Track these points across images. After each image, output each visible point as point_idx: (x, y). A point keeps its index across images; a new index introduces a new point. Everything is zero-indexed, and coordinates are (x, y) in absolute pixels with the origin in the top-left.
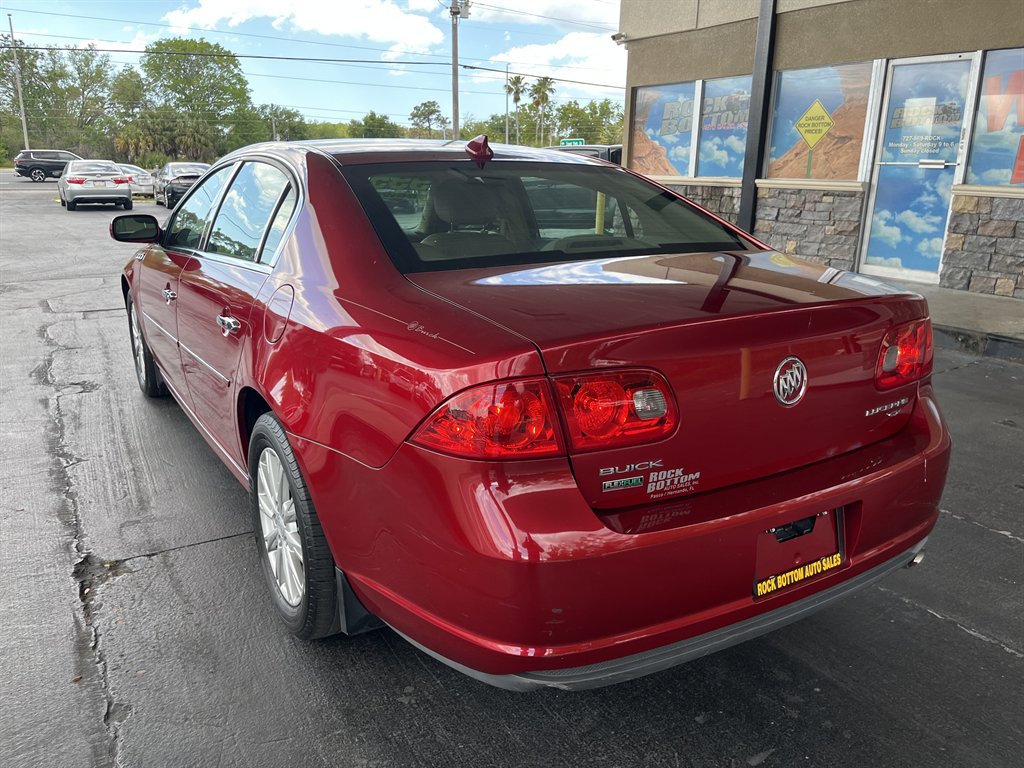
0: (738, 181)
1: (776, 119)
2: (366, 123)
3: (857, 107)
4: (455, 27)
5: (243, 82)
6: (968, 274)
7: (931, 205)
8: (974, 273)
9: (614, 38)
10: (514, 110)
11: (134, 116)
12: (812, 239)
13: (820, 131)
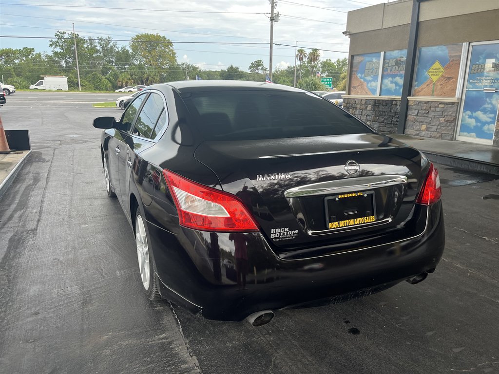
0: (399, 97)
1: (418, 69)
2: (228, 71)
3: (456, 64)
4: (272, 26)
5: (174, 54)
7: (489, 109)
9: (344, 33)
10: (299, 64)
11: (125, 69)
12: (433, 124)
13: (438, 75)
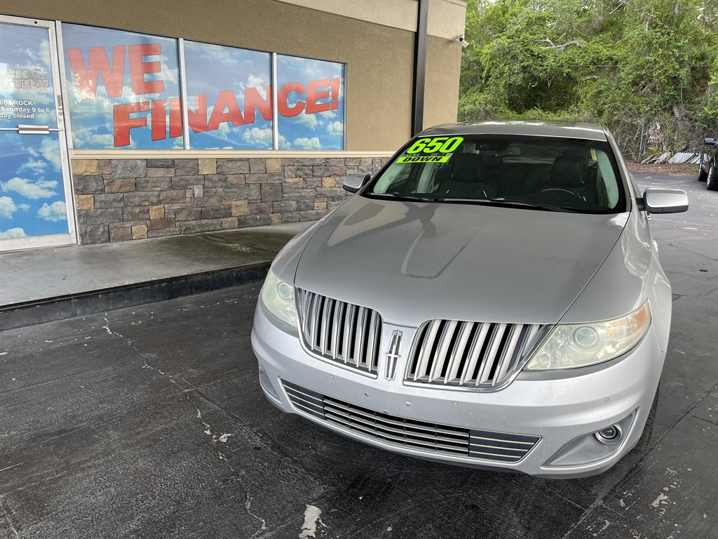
6: (106, 228)
7: (41, 171)
8: (111, 226)
